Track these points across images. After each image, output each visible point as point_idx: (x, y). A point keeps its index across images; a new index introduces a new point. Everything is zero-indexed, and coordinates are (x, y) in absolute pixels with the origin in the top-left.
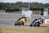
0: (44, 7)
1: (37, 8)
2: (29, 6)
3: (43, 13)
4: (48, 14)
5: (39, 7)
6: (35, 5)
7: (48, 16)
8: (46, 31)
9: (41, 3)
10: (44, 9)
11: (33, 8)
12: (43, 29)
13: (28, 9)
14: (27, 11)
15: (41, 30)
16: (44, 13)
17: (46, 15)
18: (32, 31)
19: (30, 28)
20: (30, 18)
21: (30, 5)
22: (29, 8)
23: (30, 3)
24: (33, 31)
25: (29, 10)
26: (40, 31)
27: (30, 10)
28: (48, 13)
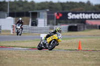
0: (38, 9)
1: (25, 11)
2: (7, 7)
3: (37, 21)
4: (46, 22)
5: (27, 10)
6: (20, 6)
7: (46, 26)
8: (44, 57)
9: (33, 2)
10: (39, 13)
11: (16, 11)
12: (37, 54)
13: (6, 15)
14: (4, 18)
15: (33, 55)
16: (39, 22)
17: (43, 26)
18: (14, 57)
19: (10, 52)
20: (10, 31)
21: (10, 5)
22: (8, 12)
23: (10, 2)
24: (17, 58)
25: (7, 17)
26: (30, 57)
27: (10, 16)
28: (46, 20)
